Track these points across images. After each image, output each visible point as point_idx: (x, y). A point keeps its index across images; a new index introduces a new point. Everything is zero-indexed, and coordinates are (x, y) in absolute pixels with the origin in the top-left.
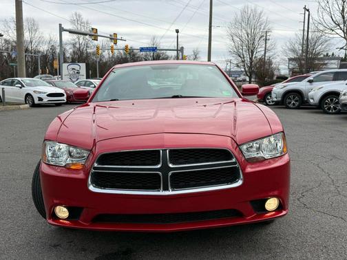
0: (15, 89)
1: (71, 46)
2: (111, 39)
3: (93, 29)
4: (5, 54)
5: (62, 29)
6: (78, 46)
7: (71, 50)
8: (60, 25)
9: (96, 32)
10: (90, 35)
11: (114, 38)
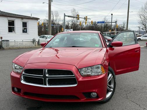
0: (44, 39)
1: (71, 22)
2: (84, 19)
3: (77, 15)
4: (47, 25)
5: (65, 16)
6: (73, 22)
7: (71, 24)
8: (64, 14)
9: (79, 16)
10: (76, 18)
11: (86, 19)
